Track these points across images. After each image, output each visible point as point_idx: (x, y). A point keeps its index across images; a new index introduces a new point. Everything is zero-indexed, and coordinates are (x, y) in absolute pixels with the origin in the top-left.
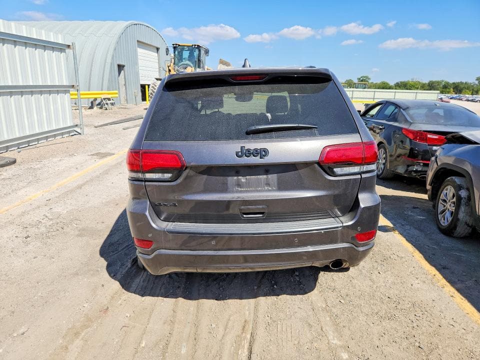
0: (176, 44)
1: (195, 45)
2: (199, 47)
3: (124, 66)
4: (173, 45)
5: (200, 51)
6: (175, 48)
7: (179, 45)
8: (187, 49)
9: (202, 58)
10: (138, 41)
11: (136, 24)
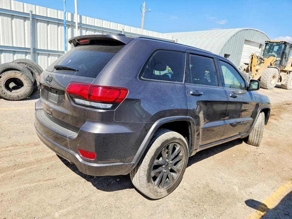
0: (268, 41)
1: (282, 42)
2: (285, 43)
3: (229, 55)
4: (266, 42)
5: (286, 46)
6: (266, 44)
7: (270, 42)
8: (276, 44)
9: (287, 51)
10: (245, 40)
11: (247, 30)
